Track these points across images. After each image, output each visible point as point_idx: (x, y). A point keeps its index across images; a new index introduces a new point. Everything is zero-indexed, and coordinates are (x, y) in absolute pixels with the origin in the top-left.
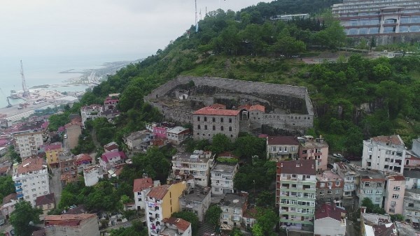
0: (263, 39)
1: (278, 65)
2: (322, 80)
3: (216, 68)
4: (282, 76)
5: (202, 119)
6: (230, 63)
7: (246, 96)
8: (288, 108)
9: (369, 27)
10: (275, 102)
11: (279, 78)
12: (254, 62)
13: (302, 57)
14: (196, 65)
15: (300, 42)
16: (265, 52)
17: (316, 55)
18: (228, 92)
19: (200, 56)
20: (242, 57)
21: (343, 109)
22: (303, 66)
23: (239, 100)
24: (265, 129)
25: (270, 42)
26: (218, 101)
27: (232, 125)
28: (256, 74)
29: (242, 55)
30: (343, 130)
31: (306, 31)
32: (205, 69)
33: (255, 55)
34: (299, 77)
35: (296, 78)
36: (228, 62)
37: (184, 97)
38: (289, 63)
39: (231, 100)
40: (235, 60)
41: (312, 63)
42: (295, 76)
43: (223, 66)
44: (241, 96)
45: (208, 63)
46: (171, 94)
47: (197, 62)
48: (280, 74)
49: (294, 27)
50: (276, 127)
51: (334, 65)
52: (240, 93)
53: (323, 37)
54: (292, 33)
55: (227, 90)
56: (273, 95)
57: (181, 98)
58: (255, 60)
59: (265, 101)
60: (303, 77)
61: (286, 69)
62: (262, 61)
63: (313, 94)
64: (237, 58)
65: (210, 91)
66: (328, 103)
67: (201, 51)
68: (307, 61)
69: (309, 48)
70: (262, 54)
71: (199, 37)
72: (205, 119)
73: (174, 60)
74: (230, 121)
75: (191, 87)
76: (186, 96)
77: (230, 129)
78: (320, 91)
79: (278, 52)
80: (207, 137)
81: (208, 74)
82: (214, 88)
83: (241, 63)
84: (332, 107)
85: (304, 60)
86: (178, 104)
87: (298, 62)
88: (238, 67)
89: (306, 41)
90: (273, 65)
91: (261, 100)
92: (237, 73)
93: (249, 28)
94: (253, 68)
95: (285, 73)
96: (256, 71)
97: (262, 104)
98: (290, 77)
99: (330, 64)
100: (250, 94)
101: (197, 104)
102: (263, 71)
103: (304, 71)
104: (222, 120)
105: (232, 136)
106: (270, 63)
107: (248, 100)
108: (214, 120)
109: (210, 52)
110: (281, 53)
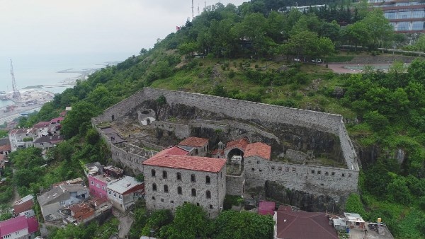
0: (269, 35)
1: (292, 74)
2: (364, 102)
3: (200, 77)
4: (299, 93)
5: (159, 174)
6: (221, 70)
7: (241, 126)
8: (308, 148)
9: (411, 21)
10: (288, 138)
11: (294, 95)
12: (255, 70)
13: (328, 61)
14: (176, 71)
15: (325, 40)
16: (272, 54)
17: (349, 60)
18: (214, 116)
19: (183, 58)
20: (238, 62)
21: (407, 155)
22: (330, 77)
23: (230, 130)
24: (271, 191)
25: (279, 39)
26: (197, 132)
27: (212, 187)
28: (258, 88)
29: (238, 58)
30: (410, 196)
31: (332, 24)
32: (185, 78)
33: (257, 58)
34: (326, 95)
35: (320, 97)
36: (218, 68)
37: (148, 121)
38: (307, 71)
39: (217, 131)
40: (227, 65)
41: (345, 72)
42: (318, 92)
43: (210, 73)
44: (232, 124)
45: (190, 69)
46: (132, 115)
47: (178, 66)
48: (295, 89)
49: (314, 18)
50: (289, 186)
51: (384, 76)
52: (231, 119)
53: (359, 32)
54: (311, 27)
55: (213, 114)
56: (284, 125)
57: (144, 123)
58: (256, 66)
59: (271, 136)
60: (332, 95)
61: (303, 81)
62: (266, 67)
63: (351, 126)
64: (232, 63)
65: (186, 112)
66: (379, 143)
67: (183, 51)
68: (336, 69)
69: (338, 49)
70: (267, 56)
71: (187, 34)
72: (165, 175)
73: (153, 63)
74: (208, 180)
75: (161, 105)
76: (152, 119)
77: (208, 195)
78: (361, 120)
79: (290, 55)
80: (167, 205)
81: (187, 86)
82: (193, 110)
83: (235, 70)
84: (386, 149)
85: (331, 66)
86: (137, 134)
87: (321, 70)
88: (232, 75)
89: (334, 37)
90: (283, 75)
91: (264, 133)
92: (228, 85)
93: (249, 19)
94: (254, 78)
95: (303, 87)
96: (257, 83)
97: (265, 140)
98: (311, 95)
99: (376, 76)
100: (247, 122)
101: (166, 134)
102: (268, 84)
103: (334, 86)
104: (193, 179)
105: (211, 207)
106: (278, 71)
107: (244, 132)
108: (179, 177)
109: (196, 54)
110: (295, 55)
